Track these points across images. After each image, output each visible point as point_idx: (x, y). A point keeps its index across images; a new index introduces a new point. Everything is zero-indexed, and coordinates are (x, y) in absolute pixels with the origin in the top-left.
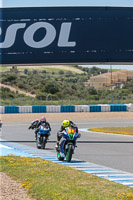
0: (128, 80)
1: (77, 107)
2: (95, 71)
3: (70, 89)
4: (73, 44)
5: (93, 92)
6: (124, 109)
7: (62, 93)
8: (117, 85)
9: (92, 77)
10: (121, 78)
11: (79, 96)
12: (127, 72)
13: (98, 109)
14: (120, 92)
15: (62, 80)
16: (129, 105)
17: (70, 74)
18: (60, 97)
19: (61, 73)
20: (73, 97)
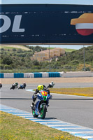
0: (61, 55)
1: (25, 74)
2: (38, 49)
3: (20, 61)
4: (23, 30)
5: (37, 64)
6: (58, 76)
7: (14, 64)
8: (53, 59)
9: (36, 53)
10: (56, 54)
11: (27, 66)
12: (60, 50)
13: (40, 76)
14: (55, 63)
15: (15, 55)
16: (62, 73)
17: (20, 51)
18: (13, 67)
19: (14, 50)
20: (22, 67)
